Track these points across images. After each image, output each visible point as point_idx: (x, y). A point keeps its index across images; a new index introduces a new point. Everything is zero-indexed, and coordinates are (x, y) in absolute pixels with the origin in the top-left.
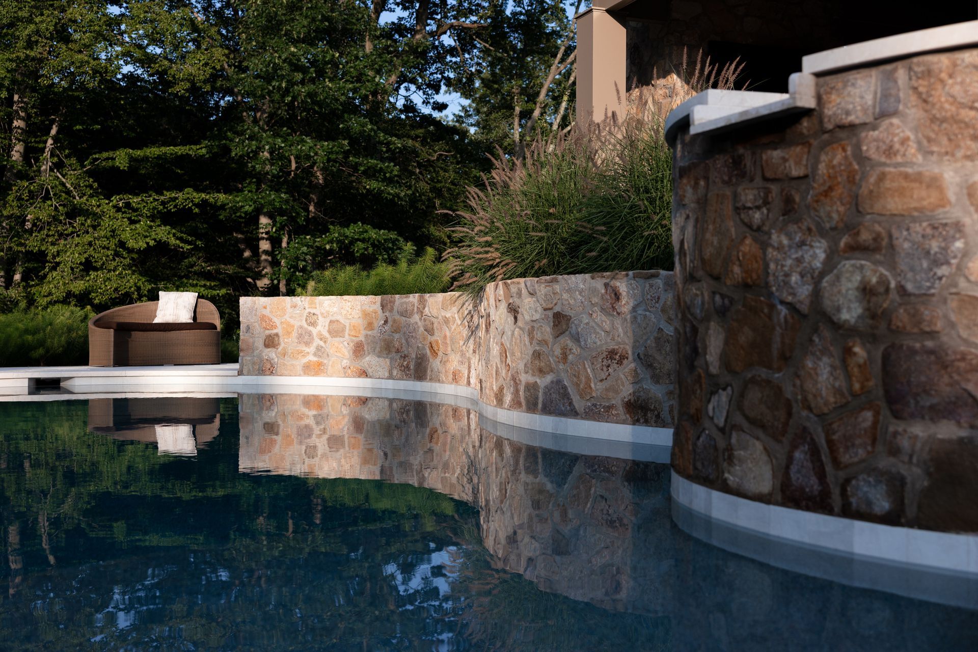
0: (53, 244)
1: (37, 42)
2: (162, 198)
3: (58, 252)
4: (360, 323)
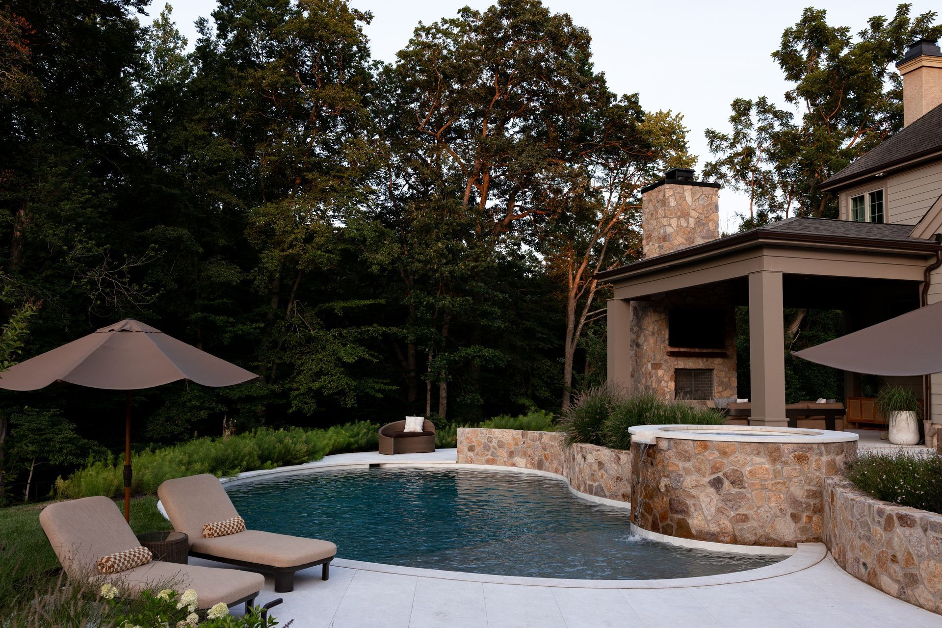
0: (298, 359)
1: (296, 245)
2: (360, 330)
3: (302, 364)
4: (512, 442)
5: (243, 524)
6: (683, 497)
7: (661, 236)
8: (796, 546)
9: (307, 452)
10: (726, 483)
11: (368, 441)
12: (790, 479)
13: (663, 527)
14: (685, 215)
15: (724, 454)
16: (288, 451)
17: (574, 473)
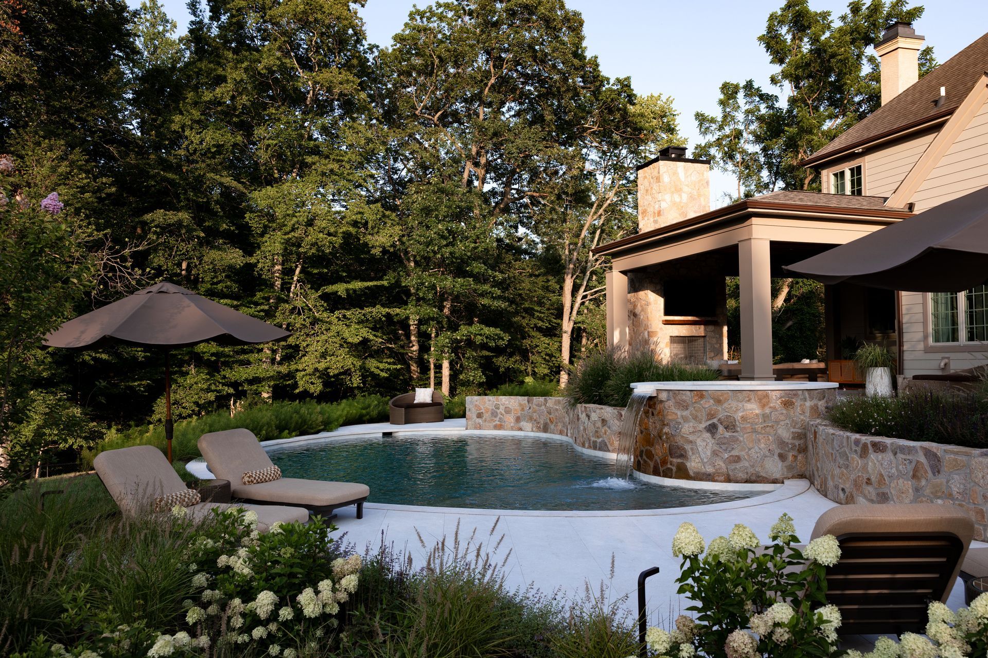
0: (303, 340)
2: (363, 312)
3: (307, 345)
4: (518, 408)
5: (279, 472)
6: (680, 442)
7: (656, 212)
8: (783, 483)
9: (322, 422)
10: (721, 428)
11: (379, 413)
12: (777, 422)
13: (663, 471)
14: (678, 190)
15: (718, 401)
16: (304, 422)
17: (579, 432)
